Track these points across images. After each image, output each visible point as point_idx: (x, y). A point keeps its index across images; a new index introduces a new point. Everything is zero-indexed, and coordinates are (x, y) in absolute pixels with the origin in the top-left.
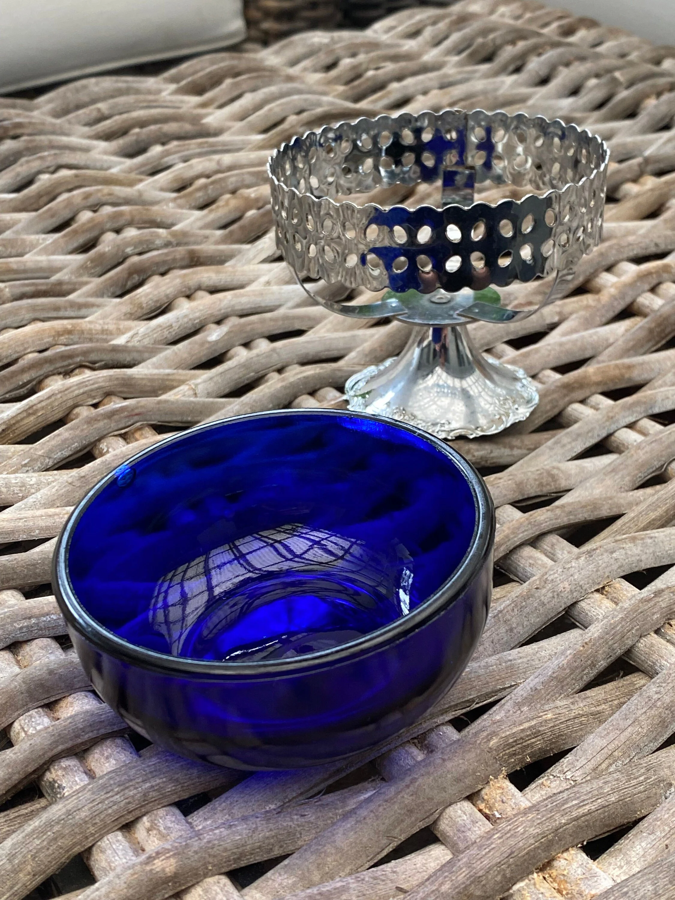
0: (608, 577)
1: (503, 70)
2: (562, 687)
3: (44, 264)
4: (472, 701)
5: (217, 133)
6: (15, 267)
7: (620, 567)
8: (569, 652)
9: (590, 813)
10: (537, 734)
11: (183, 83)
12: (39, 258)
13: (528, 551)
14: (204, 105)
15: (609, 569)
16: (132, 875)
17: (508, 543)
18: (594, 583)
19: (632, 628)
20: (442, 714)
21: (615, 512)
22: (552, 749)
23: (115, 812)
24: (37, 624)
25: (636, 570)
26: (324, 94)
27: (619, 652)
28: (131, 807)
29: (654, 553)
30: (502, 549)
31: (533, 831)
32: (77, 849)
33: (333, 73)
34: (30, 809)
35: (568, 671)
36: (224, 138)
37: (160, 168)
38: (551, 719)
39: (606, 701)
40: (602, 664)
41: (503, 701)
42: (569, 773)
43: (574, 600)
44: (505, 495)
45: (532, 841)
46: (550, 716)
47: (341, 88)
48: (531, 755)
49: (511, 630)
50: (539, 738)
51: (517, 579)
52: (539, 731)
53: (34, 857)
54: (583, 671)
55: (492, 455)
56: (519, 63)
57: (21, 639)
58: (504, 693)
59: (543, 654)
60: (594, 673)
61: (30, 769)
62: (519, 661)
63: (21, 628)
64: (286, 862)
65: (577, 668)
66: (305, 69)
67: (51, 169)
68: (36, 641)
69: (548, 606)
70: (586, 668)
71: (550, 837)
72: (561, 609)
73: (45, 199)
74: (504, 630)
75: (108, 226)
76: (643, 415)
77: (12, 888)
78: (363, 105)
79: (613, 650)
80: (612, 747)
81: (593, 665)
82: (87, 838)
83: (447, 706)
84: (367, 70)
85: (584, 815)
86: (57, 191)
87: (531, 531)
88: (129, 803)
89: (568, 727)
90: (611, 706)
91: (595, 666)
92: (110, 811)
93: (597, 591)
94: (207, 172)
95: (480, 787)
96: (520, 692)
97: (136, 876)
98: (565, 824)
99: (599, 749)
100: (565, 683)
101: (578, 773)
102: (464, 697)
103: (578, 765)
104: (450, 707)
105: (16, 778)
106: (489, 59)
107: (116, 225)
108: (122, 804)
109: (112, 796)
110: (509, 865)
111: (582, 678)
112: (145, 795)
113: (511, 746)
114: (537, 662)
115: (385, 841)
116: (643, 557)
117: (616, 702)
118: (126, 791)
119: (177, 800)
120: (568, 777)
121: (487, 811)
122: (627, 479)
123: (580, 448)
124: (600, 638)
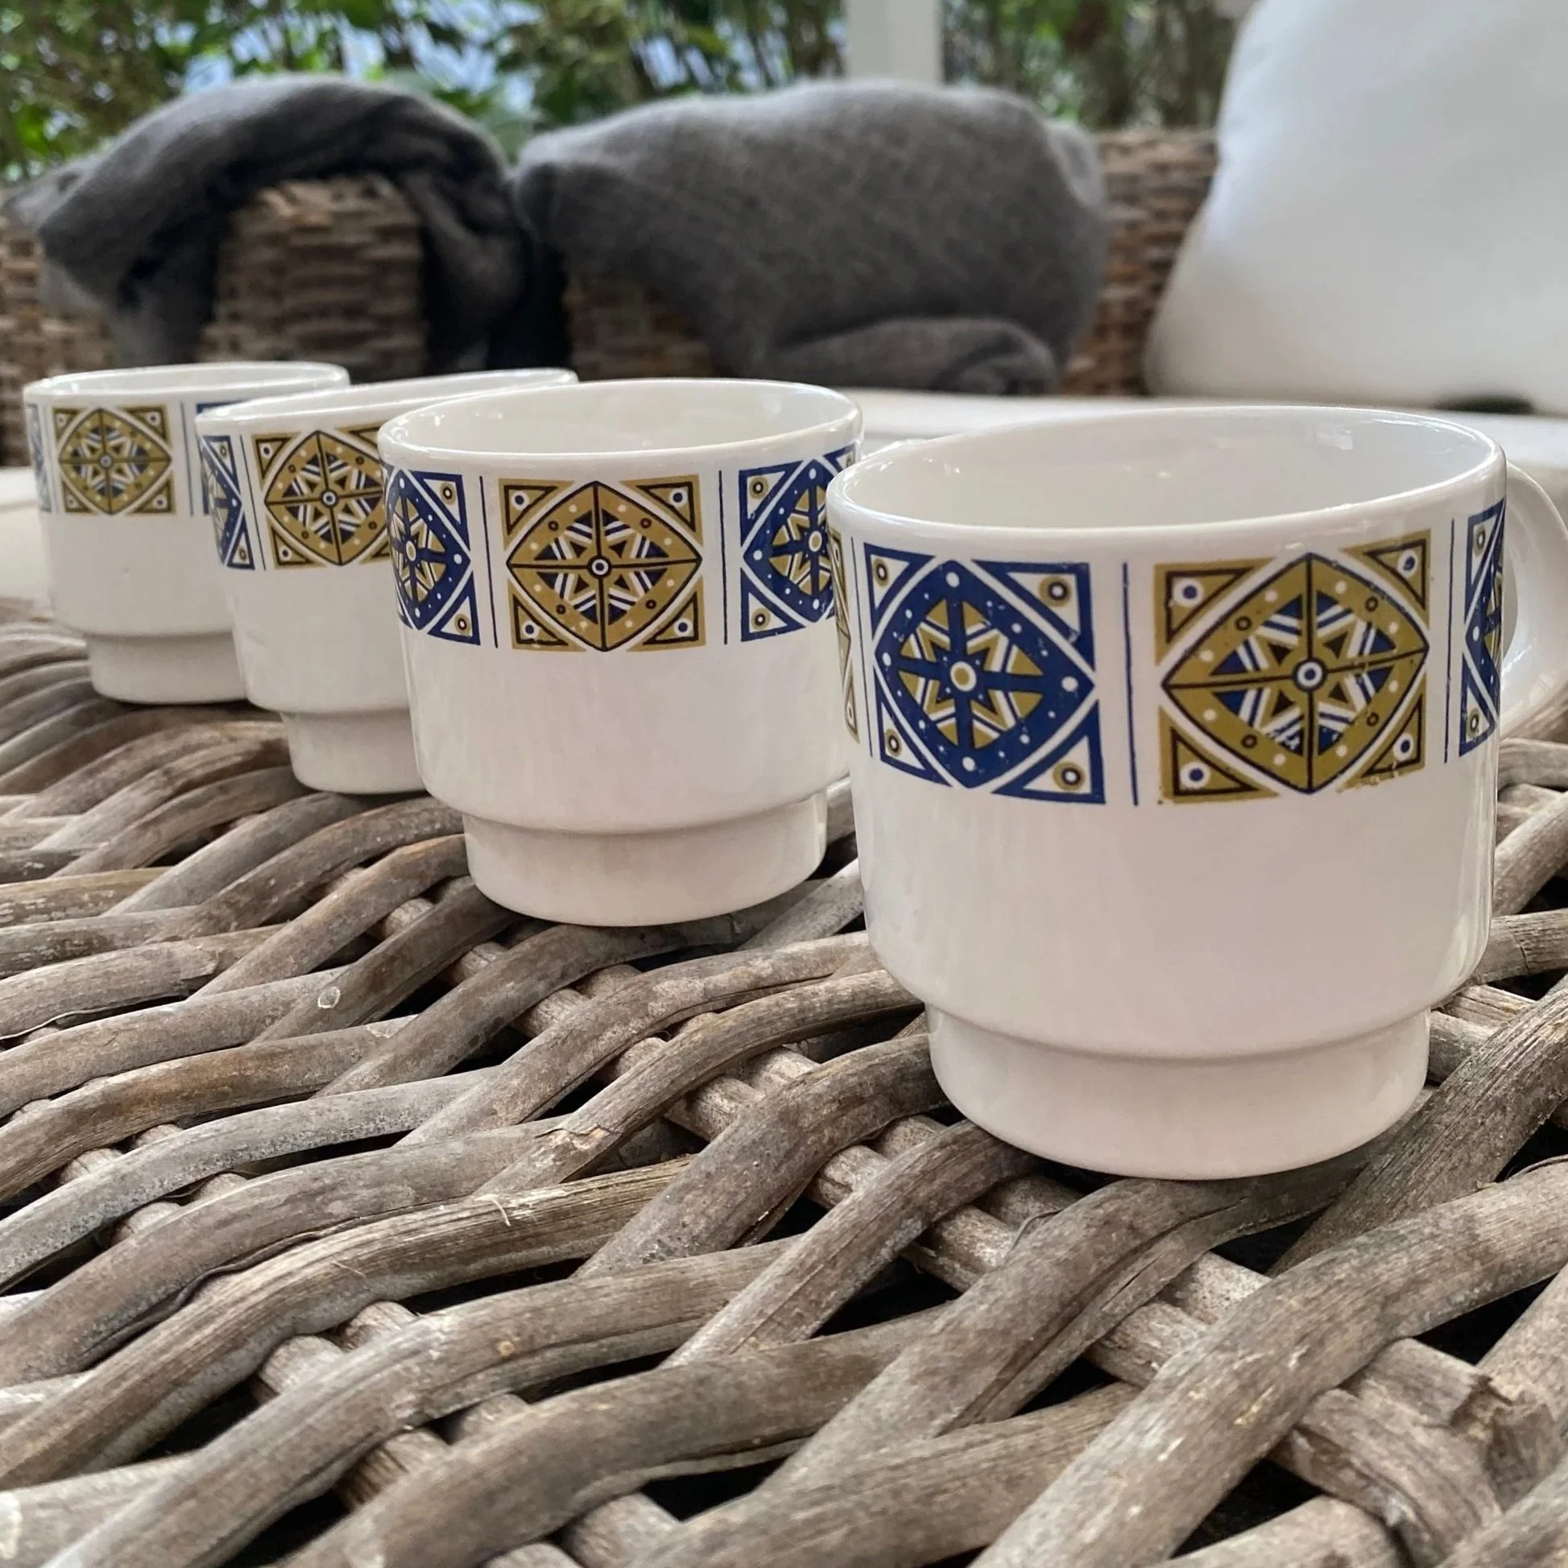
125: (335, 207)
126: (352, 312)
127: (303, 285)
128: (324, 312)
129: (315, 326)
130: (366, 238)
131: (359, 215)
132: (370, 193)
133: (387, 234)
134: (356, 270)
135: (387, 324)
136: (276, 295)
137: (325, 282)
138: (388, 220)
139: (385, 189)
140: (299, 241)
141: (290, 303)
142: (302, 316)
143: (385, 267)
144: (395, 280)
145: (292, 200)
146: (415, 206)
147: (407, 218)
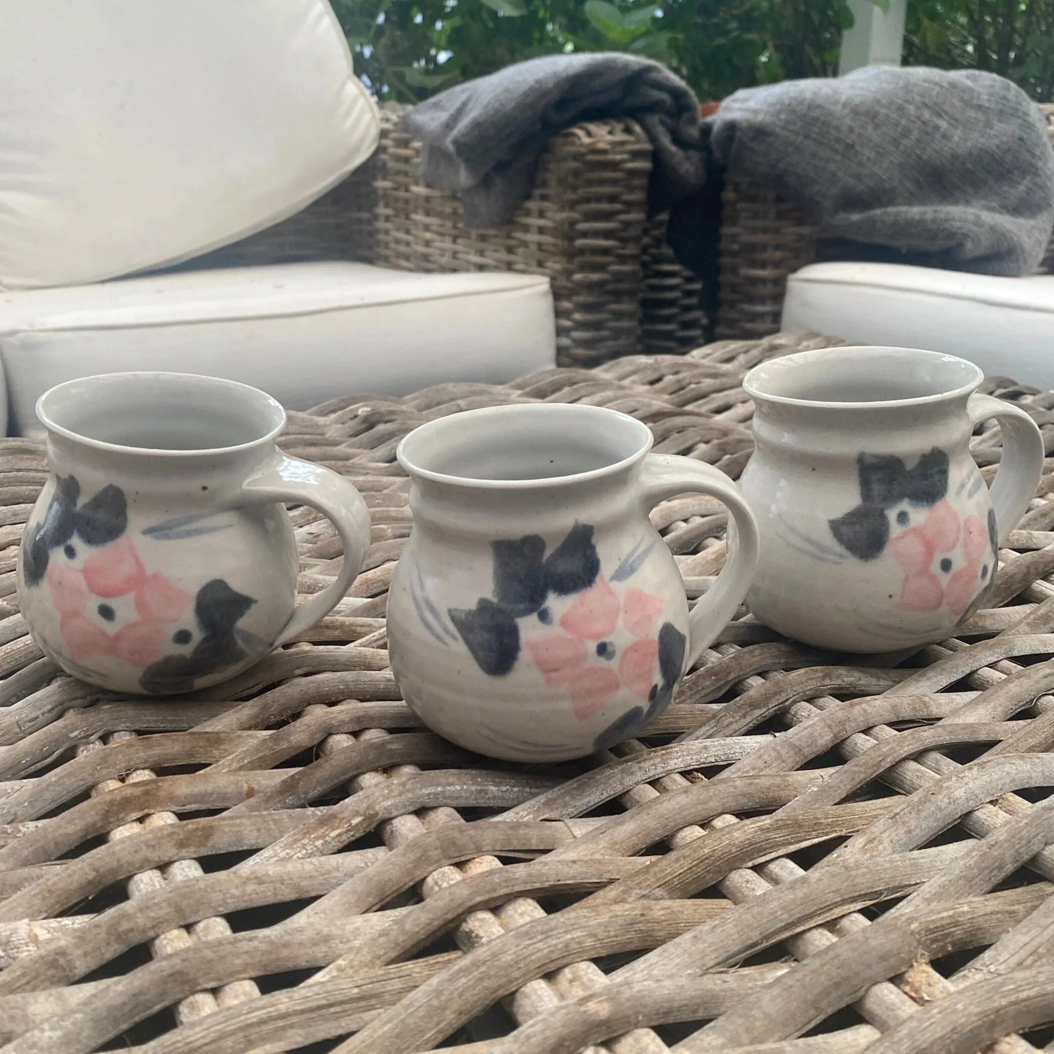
0: (1001, 789)
2: (971, 886)
4: (880, 893)
6: (394, 514)
7: (1012, 781)
8: (974, 854)
9: (1029, 999)
10: (956, 924)
11: (527, 389)
13: (912, 765)
15: (1003, 781)
16: (568, 1014)
17: (895, 755)
18: (988, 794)
19: (1038, 834)
20: (852, 902)
21: (992, 737)
22: (971, 941)
23: (539, 959)
24: (443, 792)
25: (1027, 786)
27: (1026, 857)
28: (554, 956)
29: (1043, 772)
30: (888, 760)
31: (974, 1009)
32: (502, 993)
34: (446, 958)
35: (976, 871)
38: (968, 912)
39: (1019, 903)
40: (1010, 868)
41: (910, 898)
42: (991, 967)
43: (970, 809)
44: (881, 715)
45: (974, 1019)
46: (966, 908)
48: (953, 944)
49: (910, 832)
50: (960, 928)
51: (903, 792)
52: (958, 921)
53: (461, 995)
54: (991, 872)
55: (861, 682)
57: (428, 805)
58: (910, 889)
59: (944, 856)
60: (1002, 875)
61: (450, 916)
62: (923, 860)
63: (429, 794)
64: (712, 1024)
65: (985, 868)
68: (441, 809)
69: (946, 812)
70: (994, 869)
71: (992, 1017)
72: (957, 816)
74: (903, 831)
76: (1004, 656)
77: (438, 1024)
79: (1020, 854)
80: (1035, 943)
81: (1000, 868)
82: (511, 982)
83: (857, 894)
85: (1024, 1000)
87: (915, 746)
88: (552, 952)
89: (986, 921)
90: (1025, 907)
91: (1002, 868)
92: (534, 957)
93: (991, 802)
95: (904, 969)
96: (927, 889)
97: (570, 1016)
98: (1006, 1007)
99: (1021, 945)
100: (974, 882)
101: (1002, 967)
102: (872, 888)
103: (1002, 960)
104: (860, 896)
105: (436, 923)
108: (546, 951)
109: (535, 943)
110: (953, 1041)
111: (990, 879)
112: (566, 946)
113: (932, 931)
114: (939, 863)
115: (812, 1012)
116: (1034, 775)
117: (1029, 904)
118: (549, 940)
119: (595, 956)
120: (992, 970)
121: (913, 994)
122: (1000, 709)
123: (945, 682)
124: (1006, 841)
125: (610, 138)
126: (613, 199)
127: (590, 183)
128: (599, 199)
129: (594, 206)
130: (625, 156)
131: (622, 143)
132: (628, 130)
133: (636, 155)
134: (618, 175)
135: (630, 206)
136: (574, 188)
137: (603, 182)
138: (637, 147)
139: (637, 128)
140: (590, 157)
141: (581, 192)
142: (587, 200)
143: (633, 173)
144: (636, 182)
145: (589, 134)
146: (652, 138)
147: (647, 146)
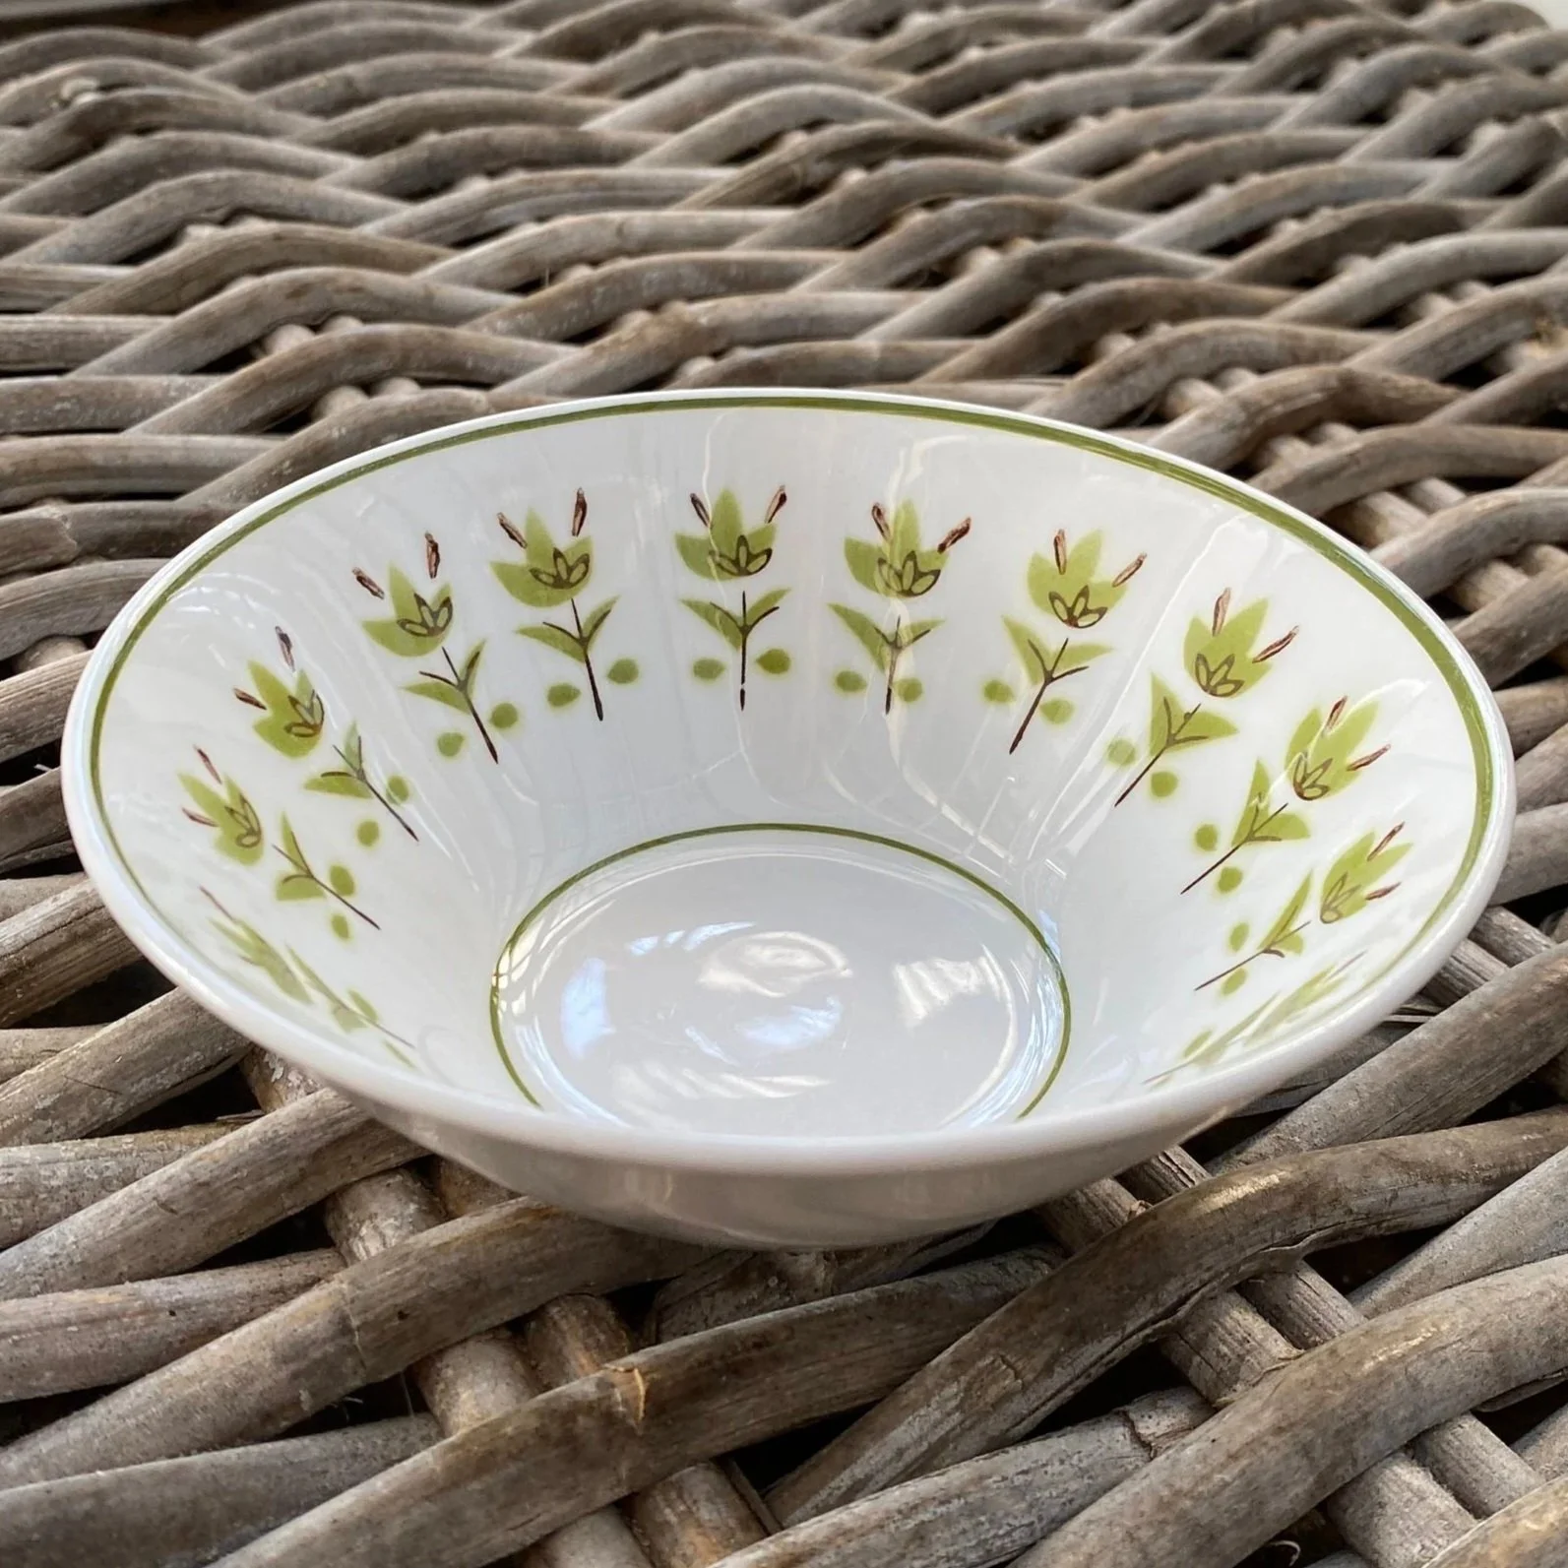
1: (1276, 81)
3: (174, 457)
5: (618, 155)
12: (164, 440)
14: (592, 88)
26: (869, 87)
33: (889, 43)
36: (632, 170)
37: (481, 230)
47: (907, 81)
56: (1313, 70)
66: (824, 28)
67: (218, 214)
73: (194, 288)
75: (347, 370)
78: (957, 123)
84: (964, 44)
86: (229, 270)
94: (593, 252)
106: (1241, 51)
107: (363, 370)
